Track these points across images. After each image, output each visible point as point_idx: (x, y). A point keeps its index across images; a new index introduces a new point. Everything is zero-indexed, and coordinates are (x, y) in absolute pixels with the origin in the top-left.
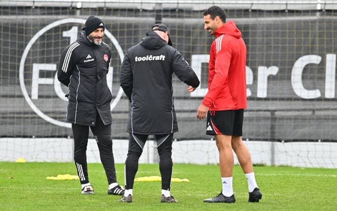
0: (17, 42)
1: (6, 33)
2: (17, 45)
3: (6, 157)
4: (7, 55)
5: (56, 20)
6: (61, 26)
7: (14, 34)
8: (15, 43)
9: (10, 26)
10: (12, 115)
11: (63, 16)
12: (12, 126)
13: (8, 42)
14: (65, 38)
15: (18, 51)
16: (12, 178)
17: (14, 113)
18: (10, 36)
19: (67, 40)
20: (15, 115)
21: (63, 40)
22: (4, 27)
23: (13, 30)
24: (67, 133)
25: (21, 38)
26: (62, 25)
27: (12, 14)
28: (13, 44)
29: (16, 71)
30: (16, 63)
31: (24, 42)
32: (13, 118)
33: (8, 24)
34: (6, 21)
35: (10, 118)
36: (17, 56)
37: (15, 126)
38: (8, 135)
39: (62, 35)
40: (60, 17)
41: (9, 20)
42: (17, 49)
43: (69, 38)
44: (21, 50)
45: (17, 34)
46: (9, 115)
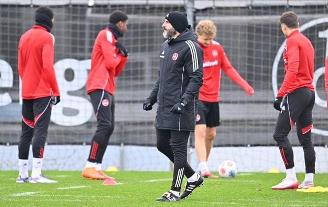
0: (270, 44)
1: (258, 34)
2: (270, 48)
3: (260, 167)
4: (259, 58)
5: (312, 19)
6: (316, 26)
7: (267, 35)
8: (268, 45)
9: (262, 27)
10: (265, 122)
11: (320, 15)
12: (265, 134)
13: (261, 44)
14: (322, 39)
15: (271, 54)
16: (260, 190)
17: (267, 120)
18: (262, 38)
19: (324, 41)
20: (269, 123)
21: (320, 41)
22: (256, 28)
23: (266, 32)
24: (324, 141)
25: (274, 40)
26: (318, 25)
27: (265, 14)
28: (266, 46)
29: (269, 75)
30: (269, 67)
31: (277, 44)
32: (266, 125)
33: (260, 25)
34: (258, 22)
35: (263, 125)
36: (270, 59)
37: (268, 134)
38: (261, 143)
39: (318, 35)
40: (316, 16)
41: (261, 20)
42: (270, 51)
43: (326, 39)
44: (274, 52)
45: (270, 35)
46: (262, 123)
